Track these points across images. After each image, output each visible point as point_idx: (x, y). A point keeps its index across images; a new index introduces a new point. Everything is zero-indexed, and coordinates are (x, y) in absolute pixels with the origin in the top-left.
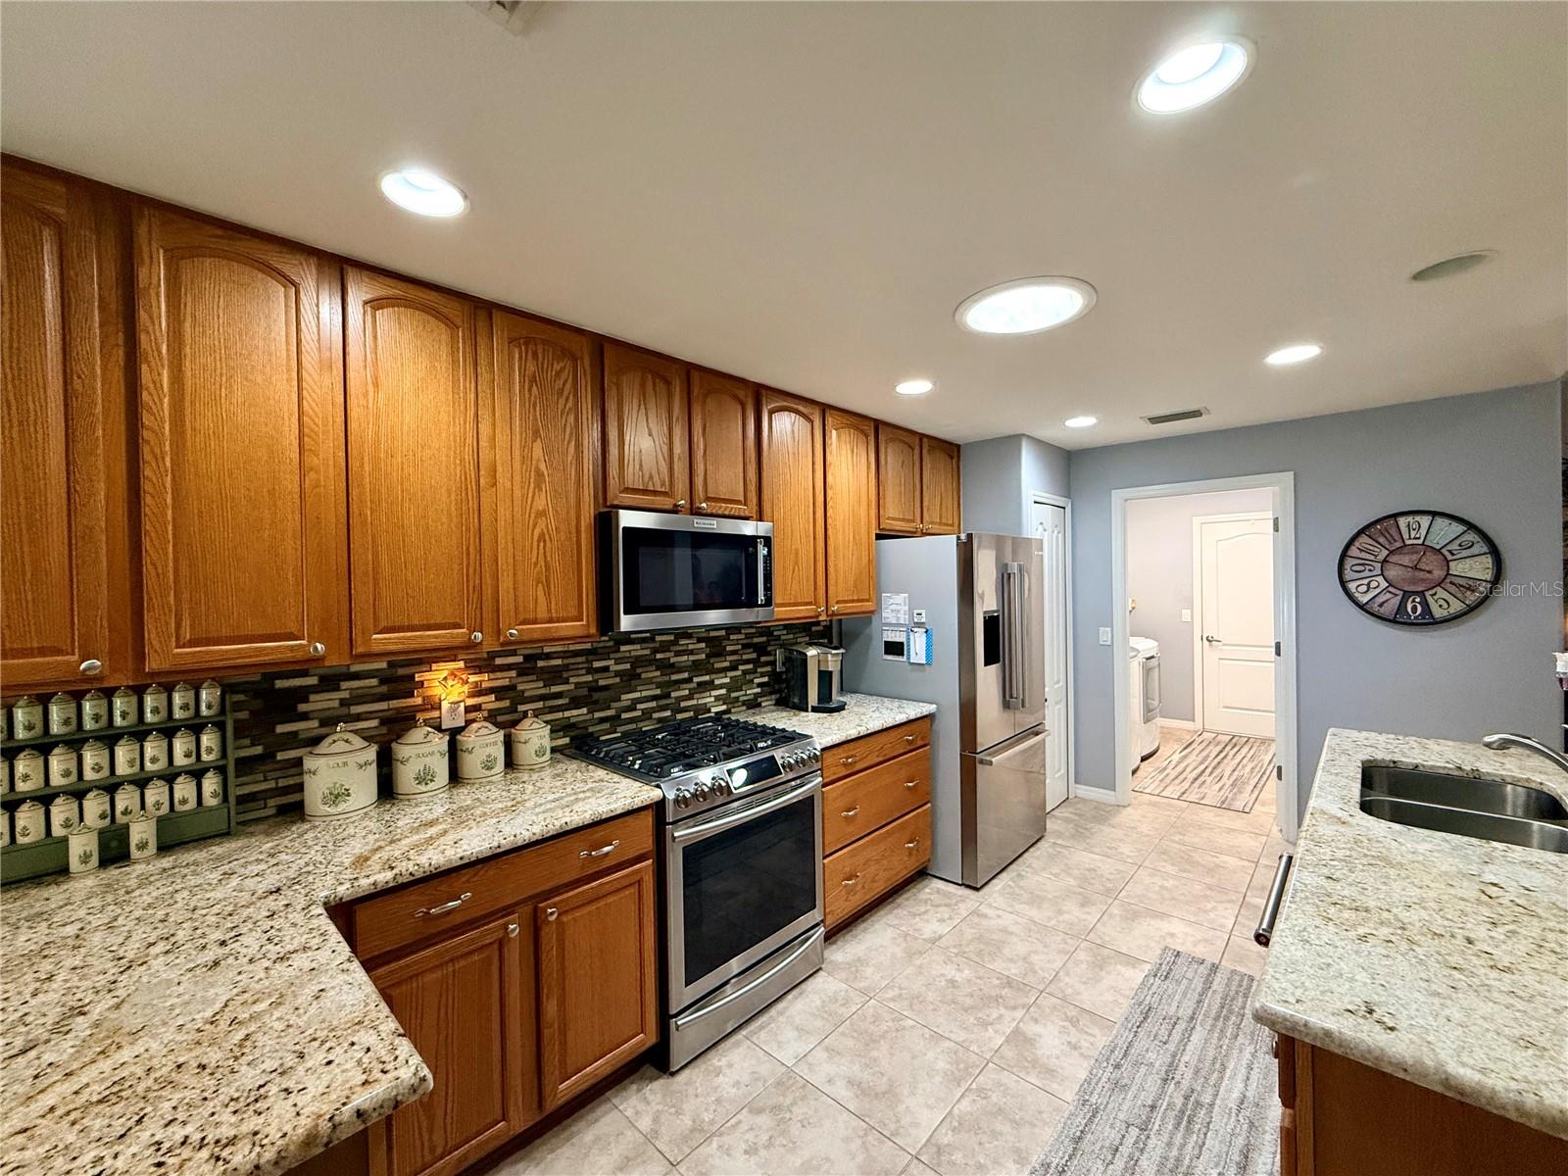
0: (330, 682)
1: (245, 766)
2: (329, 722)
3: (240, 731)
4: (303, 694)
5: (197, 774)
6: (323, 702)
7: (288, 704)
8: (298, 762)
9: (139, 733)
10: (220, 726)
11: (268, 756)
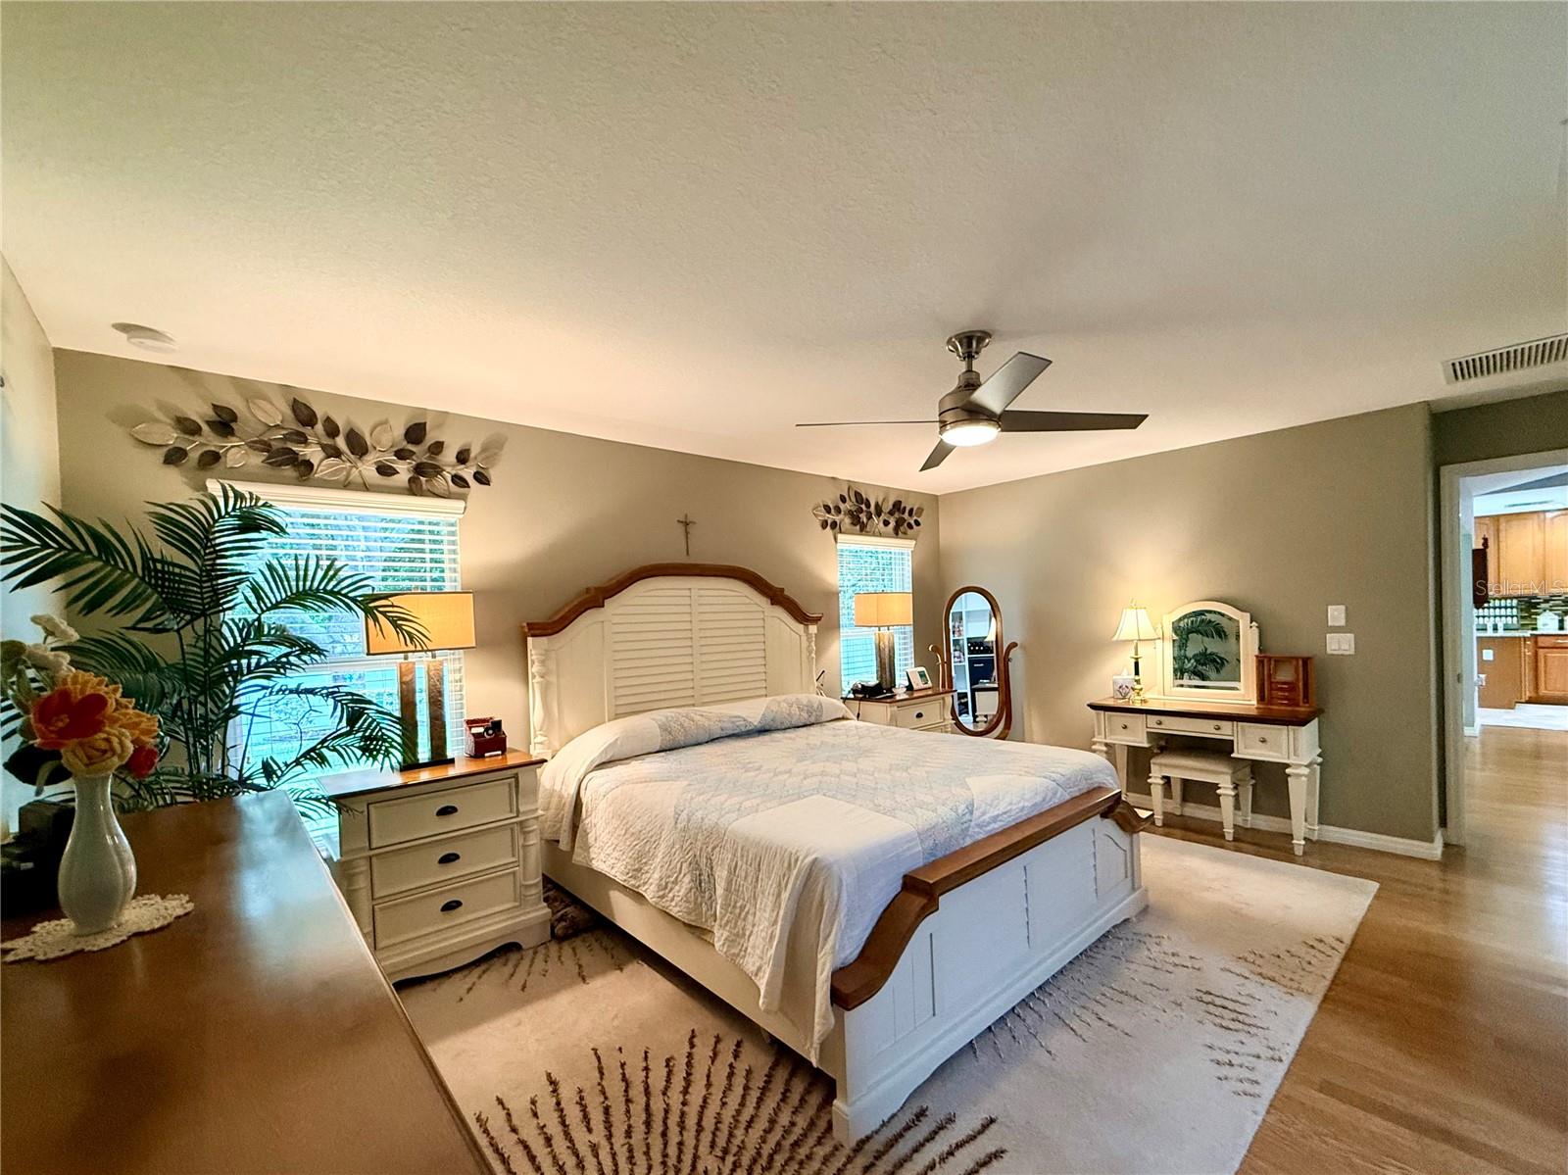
0: (1546, 601)
1: (1523, 618)
2: (1545, 610)
3: (1522, 610)
4: (1539, 604)
5: (1512, 617)
6: (1543, 606)
7: (1535, 606)
8: (1536, 619)
9: (1500, 608)
10: (1517, 608)
11: (1530, 617)
